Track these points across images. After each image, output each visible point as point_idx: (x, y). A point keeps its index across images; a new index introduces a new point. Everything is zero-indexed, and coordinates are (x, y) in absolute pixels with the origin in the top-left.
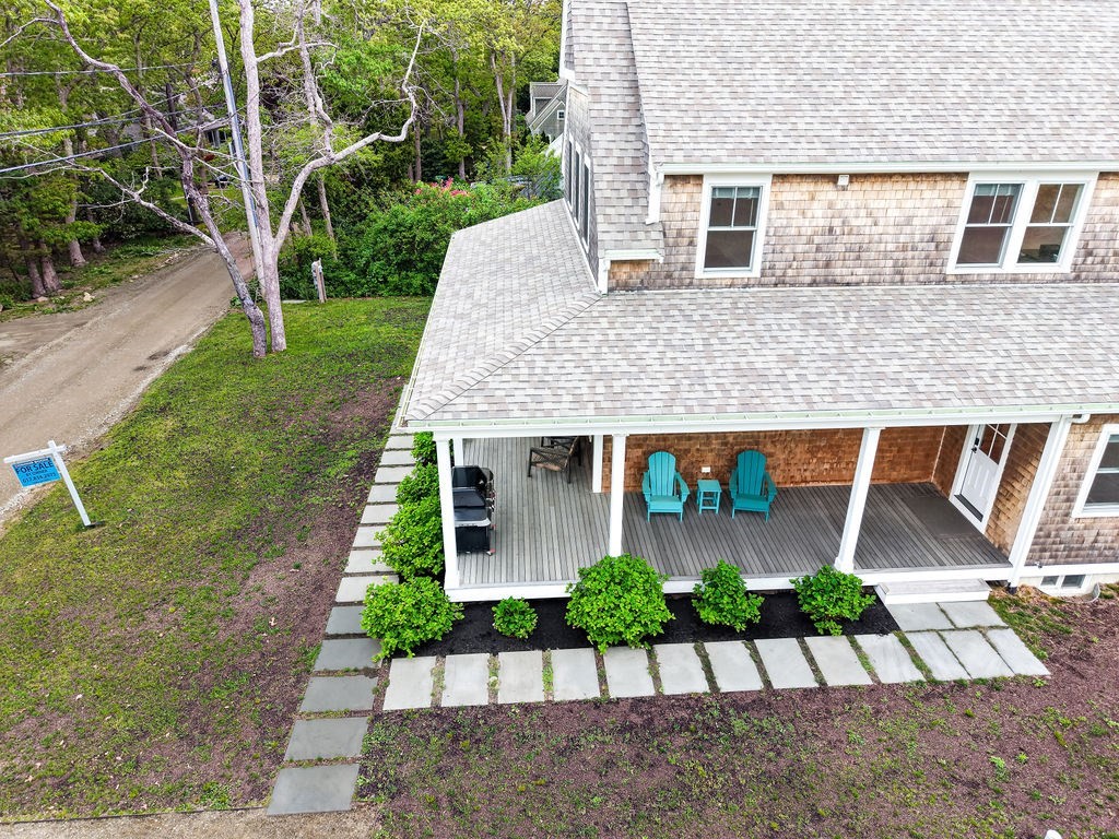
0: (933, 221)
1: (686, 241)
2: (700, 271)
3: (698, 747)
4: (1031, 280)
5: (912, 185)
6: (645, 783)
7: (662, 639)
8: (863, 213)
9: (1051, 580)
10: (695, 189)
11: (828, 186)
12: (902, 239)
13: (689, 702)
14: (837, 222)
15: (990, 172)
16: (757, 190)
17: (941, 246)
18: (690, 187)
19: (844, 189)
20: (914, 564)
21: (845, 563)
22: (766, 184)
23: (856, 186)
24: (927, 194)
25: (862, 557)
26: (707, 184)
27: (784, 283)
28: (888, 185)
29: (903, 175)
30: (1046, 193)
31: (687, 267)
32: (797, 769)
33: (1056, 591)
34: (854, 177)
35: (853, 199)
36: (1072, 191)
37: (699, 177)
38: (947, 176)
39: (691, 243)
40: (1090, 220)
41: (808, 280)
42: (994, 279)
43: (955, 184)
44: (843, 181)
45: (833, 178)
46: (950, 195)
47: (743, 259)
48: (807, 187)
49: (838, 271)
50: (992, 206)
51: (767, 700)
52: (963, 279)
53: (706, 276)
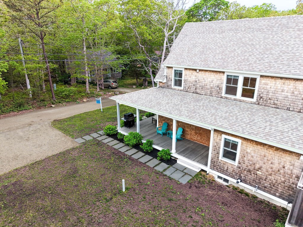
0: (218, 82)
1: (170, 80)
2: (173, 86)
5: (212, 73)
8: (202, 78)
10: (171, 70)
11: (195, 72)
12: (211, 86)
14: (197, 80)
15: (231, 71)
16: (182, 71)
17: (220, 89)
18: (171, 69)
19: (198, 73)
22: (183, 70)
23: (200, 72)
26: (174, 69)
27: (188, 92)
28: (207, 73)
29: (210, 71)
30: (246, 80)
31: (171, 85)
34: (200, 70)
35: (201, 75)
36: (254, 80)
37: (172, 67)
38: (220, 72)
39: (171, 80)
40: (259, 88)
41: (192, 92)
42: (235, 100)
43: (222, 74)
44: (198, 71)
45: (196, 70)
46: (221, 77)
47: (180, 85)
48: (191, 71)
49: (198, 91)
50: (232, 81)
52: (226, 98)
53: (174, 87)
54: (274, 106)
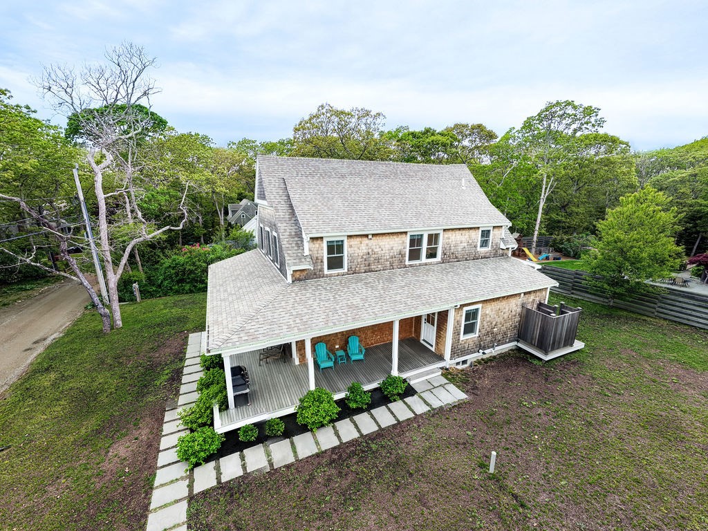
0: (400, 248)
1: (320, 261)
2: (326, 272)
3: (362, 460)
4: (431, 264)
5: (391, 237)
6: (345, 483)
7: (337, 420)
8: (378, 247)
9: (458, 364)
10: (321, 242)
11: (366, 239)
12: (391, 254)
13: (353, 443)
14: (370, 251)
15: (415, 230)
16: (342, 241)
17: (403, 256)
18: (319, 242)
19: (371, 239)
20: (417, 367)
21: (395, 372)
22: (345, 239)
23: (374, 238)
24: (396, 239)
25: (400, 369)
26: (325, 240)
27: (356, 273)
28: (384, 237)
29: (388, 233)
30: (430, 236)
31: (321, 270)
32: (398, 458)
33: (460, 367)
34: (373, 235)
35: (374, 243)
36: (437, 235)
37: (322, 238)
38: (401, 233)
39: (322, 262)
40: (443, 244)
41: (363, 271)
42: (420, 265)
43: (404, 235)
44: (370, 237)
45: (367, 236)
46: (403, 239)
47: (340, 266)
48: (359, 239)
49: (373, 267)
50: (416, 241)
51: (381, 433)
52: (411, 266)
53: (329, 273)
54: (456, 260)
